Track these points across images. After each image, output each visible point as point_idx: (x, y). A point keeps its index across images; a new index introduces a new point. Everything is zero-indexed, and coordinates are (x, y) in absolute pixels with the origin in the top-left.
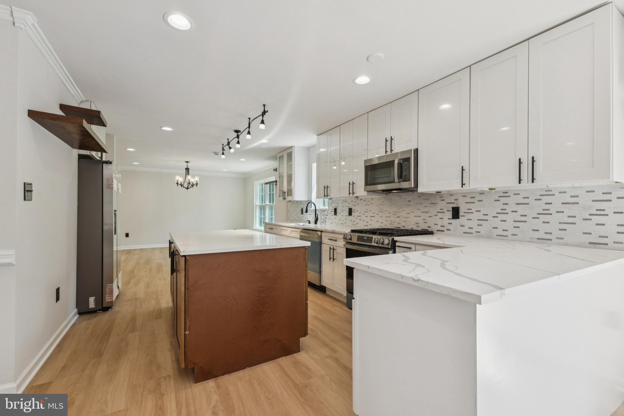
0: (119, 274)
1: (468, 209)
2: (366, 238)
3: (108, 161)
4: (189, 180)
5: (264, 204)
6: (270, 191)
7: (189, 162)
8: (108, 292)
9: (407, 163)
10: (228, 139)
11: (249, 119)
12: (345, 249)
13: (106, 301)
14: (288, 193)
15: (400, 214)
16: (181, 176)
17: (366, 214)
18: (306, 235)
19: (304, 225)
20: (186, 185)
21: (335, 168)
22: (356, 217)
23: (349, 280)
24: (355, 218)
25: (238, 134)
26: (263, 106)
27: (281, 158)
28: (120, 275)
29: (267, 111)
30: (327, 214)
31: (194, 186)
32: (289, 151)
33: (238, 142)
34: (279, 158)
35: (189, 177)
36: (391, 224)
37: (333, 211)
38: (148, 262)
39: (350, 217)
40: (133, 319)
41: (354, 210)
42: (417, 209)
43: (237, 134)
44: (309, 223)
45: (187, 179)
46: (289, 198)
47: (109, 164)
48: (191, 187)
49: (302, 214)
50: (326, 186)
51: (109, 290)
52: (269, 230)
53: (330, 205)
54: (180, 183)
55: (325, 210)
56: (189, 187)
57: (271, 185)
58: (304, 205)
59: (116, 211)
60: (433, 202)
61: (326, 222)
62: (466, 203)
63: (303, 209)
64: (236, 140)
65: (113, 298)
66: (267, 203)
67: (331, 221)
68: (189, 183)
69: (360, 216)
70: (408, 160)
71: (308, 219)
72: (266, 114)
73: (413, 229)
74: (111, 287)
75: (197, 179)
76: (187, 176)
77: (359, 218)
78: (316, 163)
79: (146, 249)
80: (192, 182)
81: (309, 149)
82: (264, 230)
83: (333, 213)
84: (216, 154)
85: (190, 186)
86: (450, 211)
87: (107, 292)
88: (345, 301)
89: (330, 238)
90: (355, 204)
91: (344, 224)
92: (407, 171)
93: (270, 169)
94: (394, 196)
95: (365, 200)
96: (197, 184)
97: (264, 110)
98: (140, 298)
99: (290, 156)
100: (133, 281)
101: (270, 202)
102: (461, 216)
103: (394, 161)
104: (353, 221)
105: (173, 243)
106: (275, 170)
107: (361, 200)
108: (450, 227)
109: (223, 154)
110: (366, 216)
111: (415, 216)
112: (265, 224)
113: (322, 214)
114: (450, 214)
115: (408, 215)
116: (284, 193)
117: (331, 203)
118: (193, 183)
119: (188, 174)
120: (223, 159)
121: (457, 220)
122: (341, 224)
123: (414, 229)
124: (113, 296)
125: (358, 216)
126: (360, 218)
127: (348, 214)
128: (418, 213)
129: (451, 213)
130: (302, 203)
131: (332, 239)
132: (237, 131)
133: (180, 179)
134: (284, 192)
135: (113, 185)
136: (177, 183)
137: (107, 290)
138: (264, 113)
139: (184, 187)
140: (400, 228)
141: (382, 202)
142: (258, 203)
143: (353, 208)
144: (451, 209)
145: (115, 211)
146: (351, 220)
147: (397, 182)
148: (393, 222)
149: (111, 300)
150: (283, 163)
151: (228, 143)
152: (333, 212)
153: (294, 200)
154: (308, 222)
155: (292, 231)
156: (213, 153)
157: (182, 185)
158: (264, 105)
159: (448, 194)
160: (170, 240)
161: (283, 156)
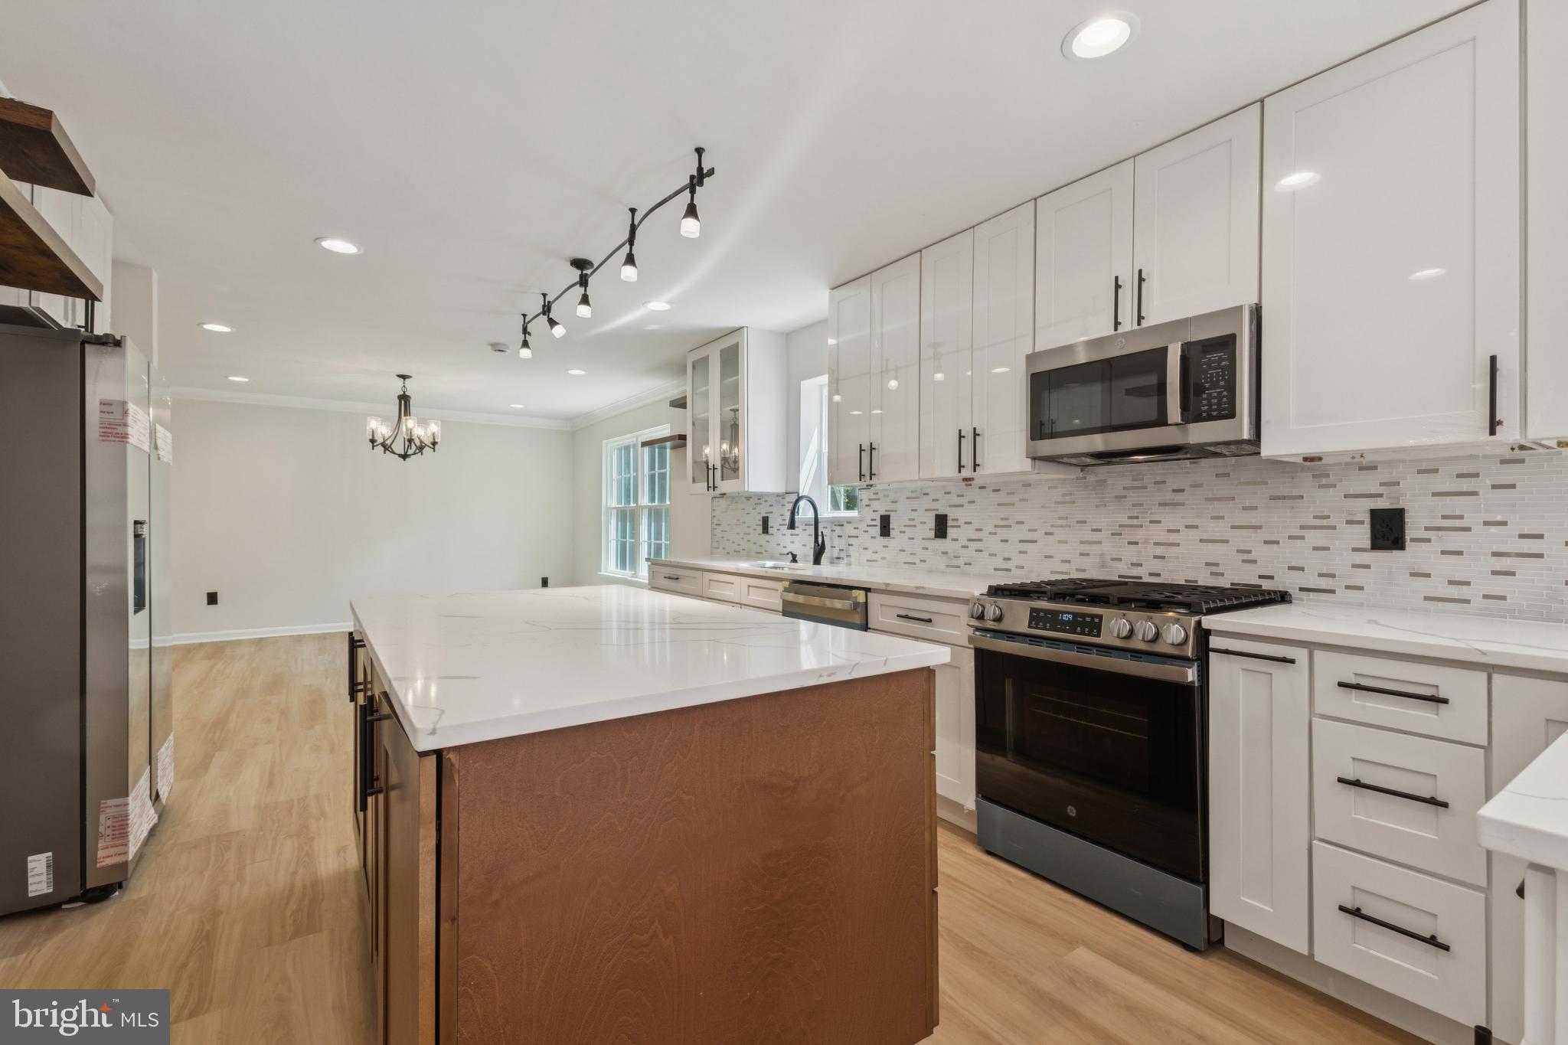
0: (159, 749)
1: (1444, 517)
2: (1070, 617)
3: (106, 335)
4: (410, 431)
5: (632, 505)
6: (652, 467)
7: (409, 377)
8: (109, 831)
9: (1220, 357)
10: (544, 295)
11: (633, 211)
12: (973, 651)
13: (98, 865)
14: (722, 469)
15: (1139, 535)
16: (385, 419)
17: (1003, 533)
18: (801, 599)
19: (776, 568)
20: (399, 447)
21: (939, 376)
22: (963, 541)
23: (987, 756)
24: (957, 545)
25: (584, 272)
26: (696, 155)
27: (701, 365)
28: (165, 754)
29: (711, 172)
30: (854, 532)
31: (426, 450)
32: (727, 343)
33: (585, 300)
34: (694, 367)
35: (410, 423)
36: (1103, 566)
37: (878, 522)
38: (277, 683)
39: (940, 542)
40: (206, 939)
41: (957, 520)
42: (1213, 518)
43: (579, 272)
44: (794, 559)
45: (404, 428)
46: (727, 486)
47: (109, 349)
48: (414, 454)
49: (763, 533)
50: (866, 446)
51: (109, 823)
52: (667, 583)
53: (868, 506)
54: (380, 440)
55: (848, 523)
56: (410, 452)
57: (657, 450)
58: (771, 506)
59: (141, 523)
60: (1283, 491)
61: (852, 559)
62: (1434, 494)
63: (768, 517)
64: (579, 291)
65: (126, 853)
66: (644, 500)
67: (869, 555)
68: (410, 441)
69: (980, 540)
70: (1227, 343)
71: (785, 547)
72: (706, 180)
73: (1196, 582)
74: (119, 809)
75: (434, 428)
76: (403, 418)
77: (974, 546)
78: (827, 376)
79: (274, 640)
80: (419, 438)
81: (788, 338)
82: (647, 581)
83: (878, 529)
84: (498, 348)
85: (413, 448)
86: (1362, 522)
87: (101, 829)
88: (972, 828)
89: (903, 613)
90: (960, 501)
91: (919, 565)
92: (1222, 383)
93: (661, 400)
94: (1116, 475)
95: (998, 490)
96: (434, 443)
97: (700, 169)
98: (238, 832)
99: (731, 359)
100: (220, 759)
101: (652, 500)
102: (1413, 540)
103: (1164, 351)
104: (951, 554)
105: (364, 646)
106: (680, 404)
107: (984, 488)
108: (1359, 577)
109: (525, 344)
110: (1002, 541)
111: (1201, 541)
112: (650, 563)
113: (836, 534)
114: (1363, 534)
115: (1173, 538)
116: (711, 472)
117: (870, 500)
118: (421, 442)
119: (407, 412)
120: (525, 360)
121: (1396, 553)
122: (905, 563)
123: (1201, 583)
124: (126, 845)
125: (969, 540)
126: (978, 545)
127: (932, 534)
128: (1218, 529)
129: (1368, 531)
130: (766, 501)
131: (911, 614)
132: (580, 264)
133: (383, 430)
134: (711, 466)
135: (126, 425)
136: (373, 441)
137: (102, 820)
138: (699, 178)
139: (393, 452)
140: (1141, 578)
141: (1063, 495)
142: (614, 504)
143: (952, 514)
144: (1367, 518)
145: (136, 523)
146: (944, 553)
147: (1177, 424)
148: (1113, 559)
149: (119, 860)
150: (708, 383)
151: (544, 306)
152: (876, 526)
153: (746, 489)
154: (790, 557)
155: (749, 586)
156: (490, 347)
157: (386, 447)
158: (699, 151)
159: (1353, 464)
160: (351, 634)
161: (705, 361)
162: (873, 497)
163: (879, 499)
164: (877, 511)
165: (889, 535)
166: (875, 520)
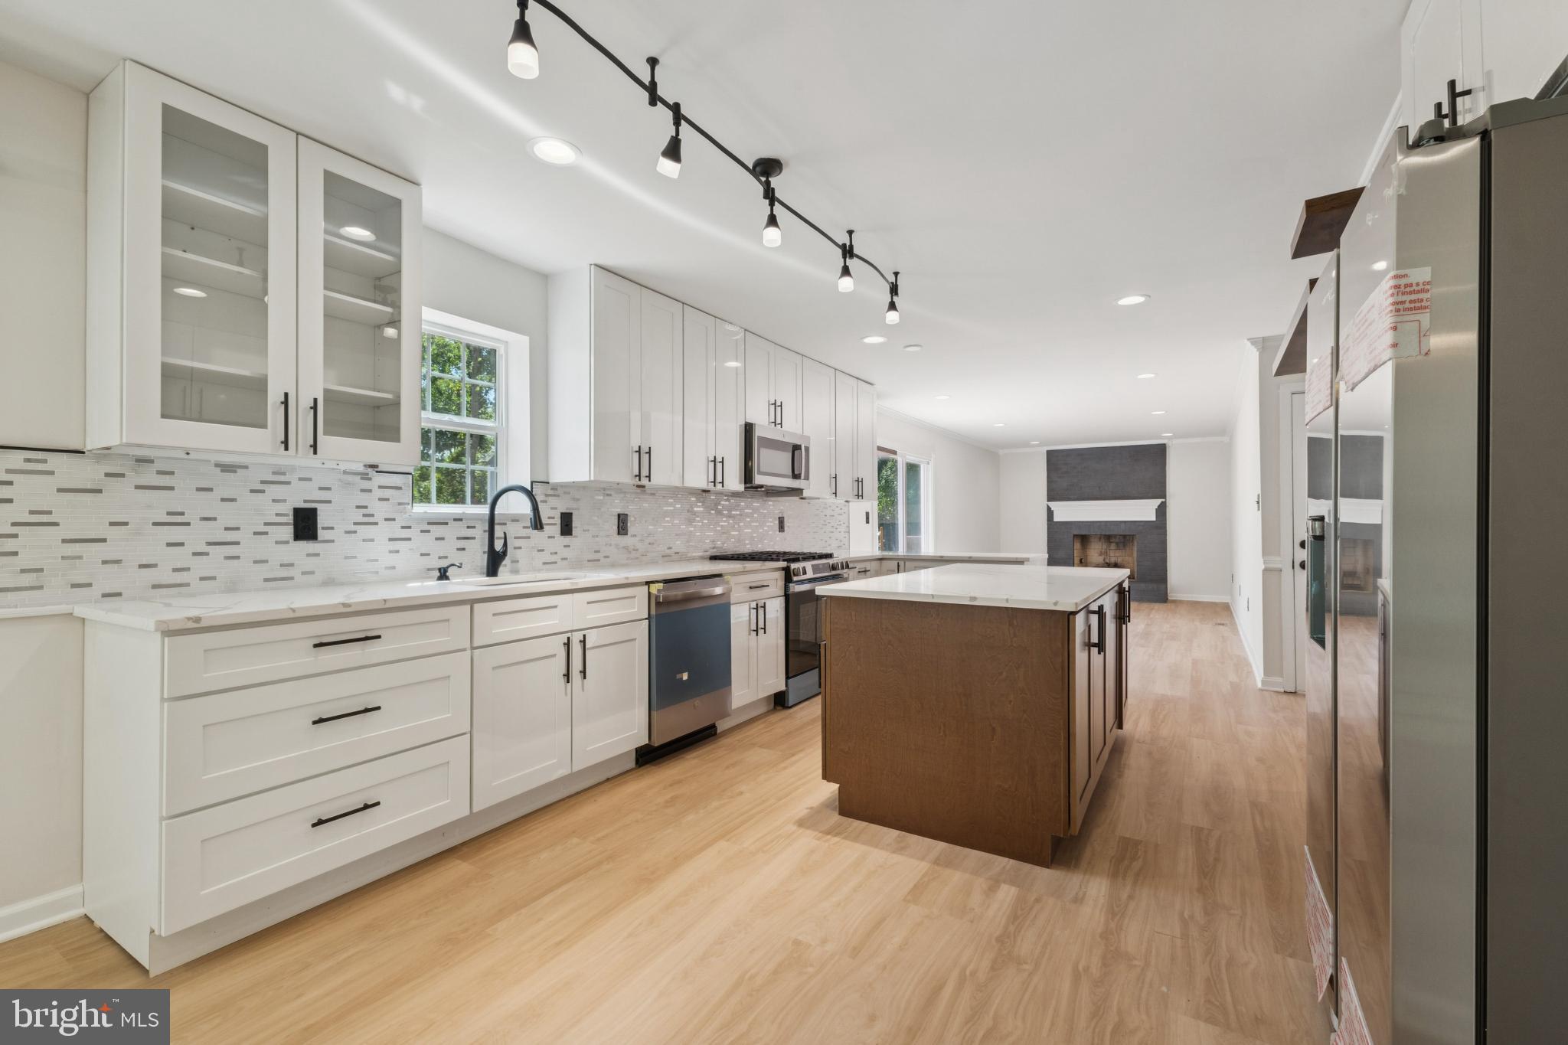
162: (550, 492)
163: (558, 496)
164: (556, 508)
165: (571, 535)
166: (553, 518)
